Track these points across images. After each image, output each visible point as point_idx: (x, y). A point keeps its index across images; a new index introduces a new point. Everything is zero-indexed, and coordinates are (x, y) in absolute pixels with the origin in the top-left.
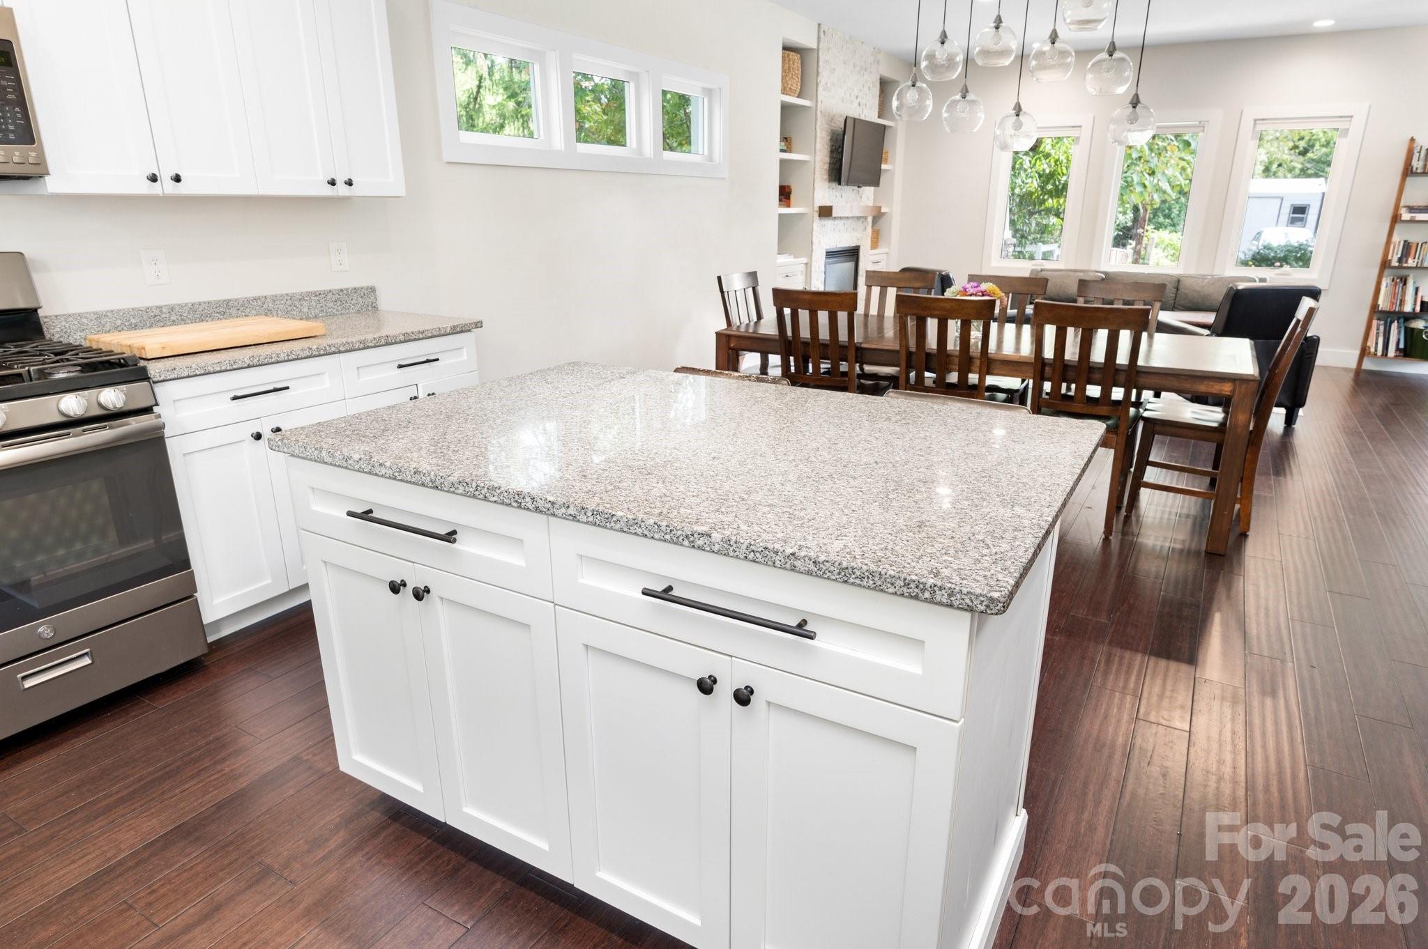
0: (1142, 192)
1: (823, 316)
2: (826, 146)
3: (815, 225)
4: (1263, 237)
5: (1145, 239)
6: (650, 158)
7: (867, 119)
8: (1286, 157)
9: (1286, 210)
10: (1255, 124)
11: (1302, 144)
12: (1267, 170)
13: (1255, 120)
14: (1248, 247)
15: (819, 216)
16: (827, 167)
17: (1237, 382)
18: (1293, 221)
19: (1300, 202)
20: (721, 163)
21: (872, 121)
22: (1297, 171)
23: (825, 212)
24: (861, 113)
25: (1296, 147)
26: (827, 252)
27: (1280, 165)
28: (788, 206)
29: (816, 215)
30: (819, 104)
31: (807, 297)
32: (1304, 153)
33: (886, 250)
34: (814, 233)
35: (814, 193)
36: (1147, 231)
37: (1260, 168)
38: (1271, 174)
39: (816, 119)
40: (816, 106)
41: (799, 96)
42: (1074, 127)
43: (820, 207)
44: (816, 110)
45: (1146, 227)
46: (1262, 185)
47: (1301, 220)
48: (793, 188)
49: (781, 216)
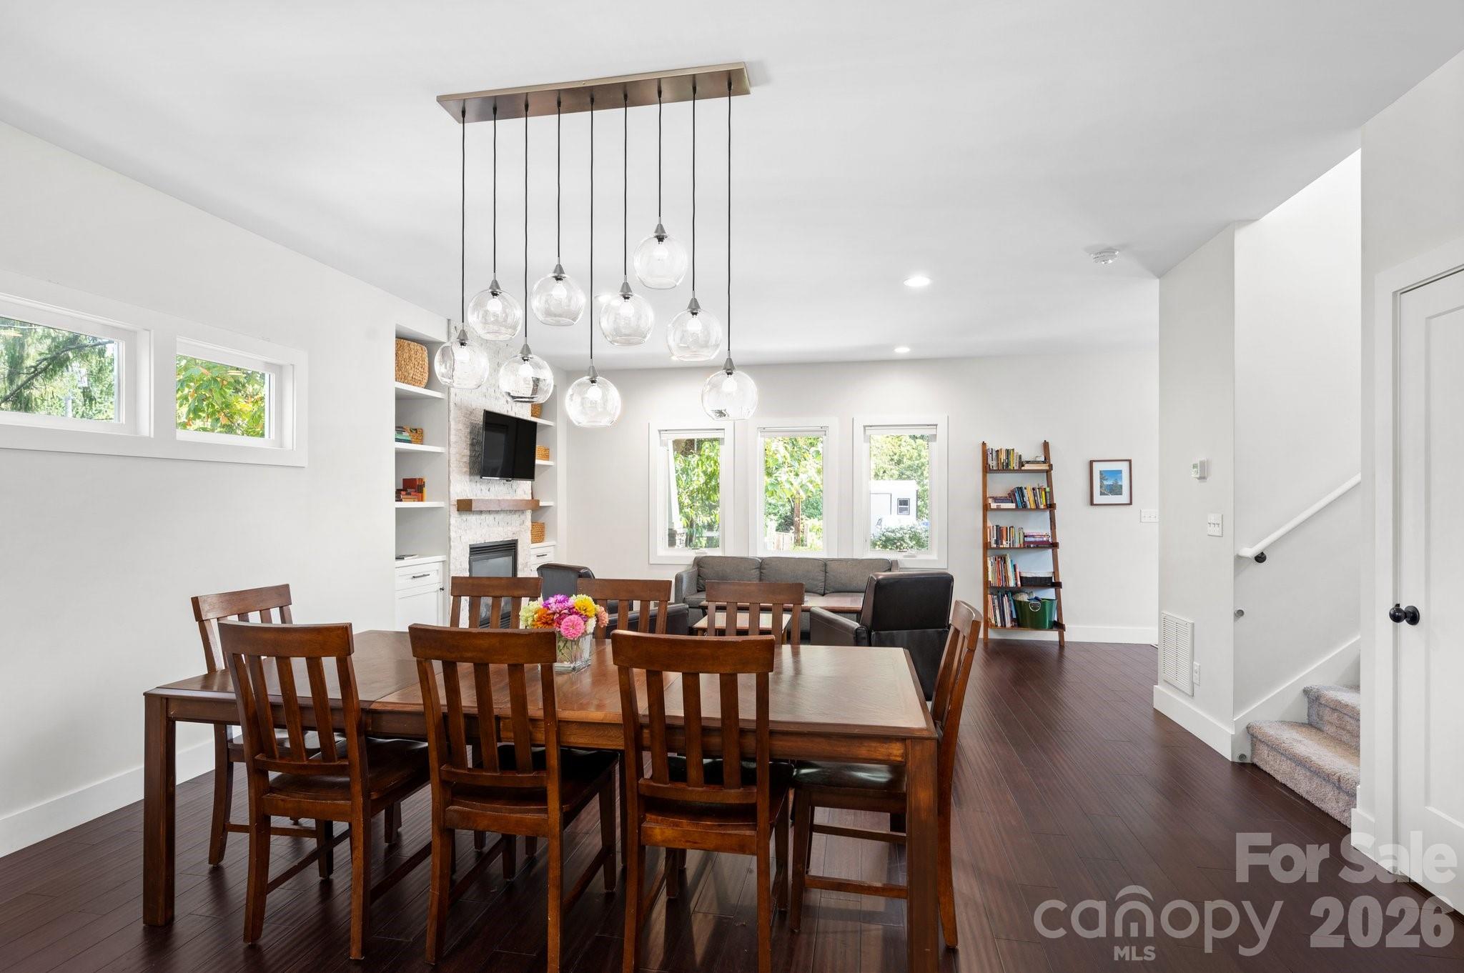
0: (790, 488)
1: (299, 665)
2: (464, 438)
3: (453, 521)
4: (883, 523)
5: (801, 525)
6: (150, 437)
7: (518, 416)
8: (886, 466)
9: (895, 503)
10: (865, 430)
11: (896, 458)
12: (876, 475)
13: (865, 427)
14: (876, 532)
15: (458, 510)
16: (466, 459)
17: (908, 742)
18: (901, 511)
19: (903, 497)
20: (295, 450)
21: (525, 418)
22: (897, 476)
23: (465, 506)
24: (510, 409)
25: (892, 460)
26: (471, 548)
27: (884, 472)
28: (421, 500)
29: (454, 510)
30: (452, 396)
31: (267, 636)
32: (899, 462)
33: (553, 543)
34: (452, 528)
35: (449, 486)
36: (802, 519)
37: (873, 474)
38: (880, 478)
39: (449, 411)
40: (449, 398)
41: (427, 387)
42: (717, 430)
43: (458, 500)
44: (449, 402)
45: (801, 517)
46: (876, 485)
47: (906, 509)
48: (425, 480)
49: (397, 509)
